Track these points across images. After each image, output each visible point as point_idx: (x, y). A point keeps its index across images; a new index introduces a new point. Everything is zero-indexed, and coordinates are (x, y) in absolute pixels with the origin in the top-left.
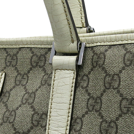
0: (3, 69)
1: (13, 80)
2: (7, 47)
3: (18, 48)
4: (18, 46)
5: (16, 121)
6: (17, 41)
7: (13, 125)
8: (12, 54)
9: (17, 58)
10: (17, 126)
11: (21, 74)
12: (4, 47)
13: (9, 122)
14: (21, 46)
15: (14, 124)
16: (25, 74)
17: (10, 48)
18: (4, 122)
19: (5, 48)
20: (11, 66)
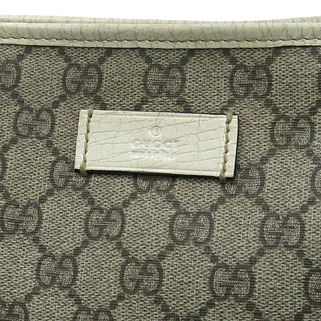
0: (225, 104)
1: (263, 135)
2: (234, 44)
3: (270, 48)
4: (271, 44)
5: (310, 242)
6: (269, 31)
7: (300, 254)
8: (250, 63)
9: (270, 76)
10: (313, 256)
11: (287, 119)
12: (225, 45)
13: (285, 246)
14: (281, 43)
15: (302, 251)
16: (303, 117)
17: (244, 49)
18: (269, 246)
19: (228, 50)
20: (251, 95)
